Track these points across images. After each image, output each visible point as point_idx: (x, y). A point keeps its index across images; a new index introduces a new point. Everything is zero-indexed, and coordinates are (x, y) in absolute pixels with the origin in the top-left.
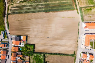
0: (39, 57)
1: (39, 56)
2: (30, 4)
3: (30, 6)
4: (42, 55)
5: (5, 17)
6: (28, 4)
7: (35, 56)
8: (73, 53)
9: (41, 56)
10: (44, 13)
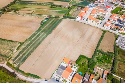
0: (100, 57)
1: (98, 56)
2: (30, 41)
3: (31, 43)
4: (98, 53)
6: (28, 43)
7: (97, 60)
8: (103, 31)
9: (99, 55)
10: (50, 35)
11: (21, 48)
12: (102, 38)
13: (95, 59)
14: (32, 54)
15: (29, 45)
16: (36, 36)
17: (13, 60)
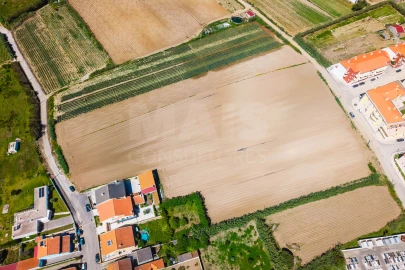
0: (244, 241)
1: (239, 234)
2: (130, 71)
3: (130, 75)
4: (252, 227)
5: (40, 134)
6: (121, 74)
7: (224, 240)
8: (370, 172)
9: (248, 231)
10: (190, 80)
11: (100, 77)
12: (335, 191)
13: (222, 235)
14: (104, 108)
15: (121, 79)
16: (155, 64)
17: (64, 98)
